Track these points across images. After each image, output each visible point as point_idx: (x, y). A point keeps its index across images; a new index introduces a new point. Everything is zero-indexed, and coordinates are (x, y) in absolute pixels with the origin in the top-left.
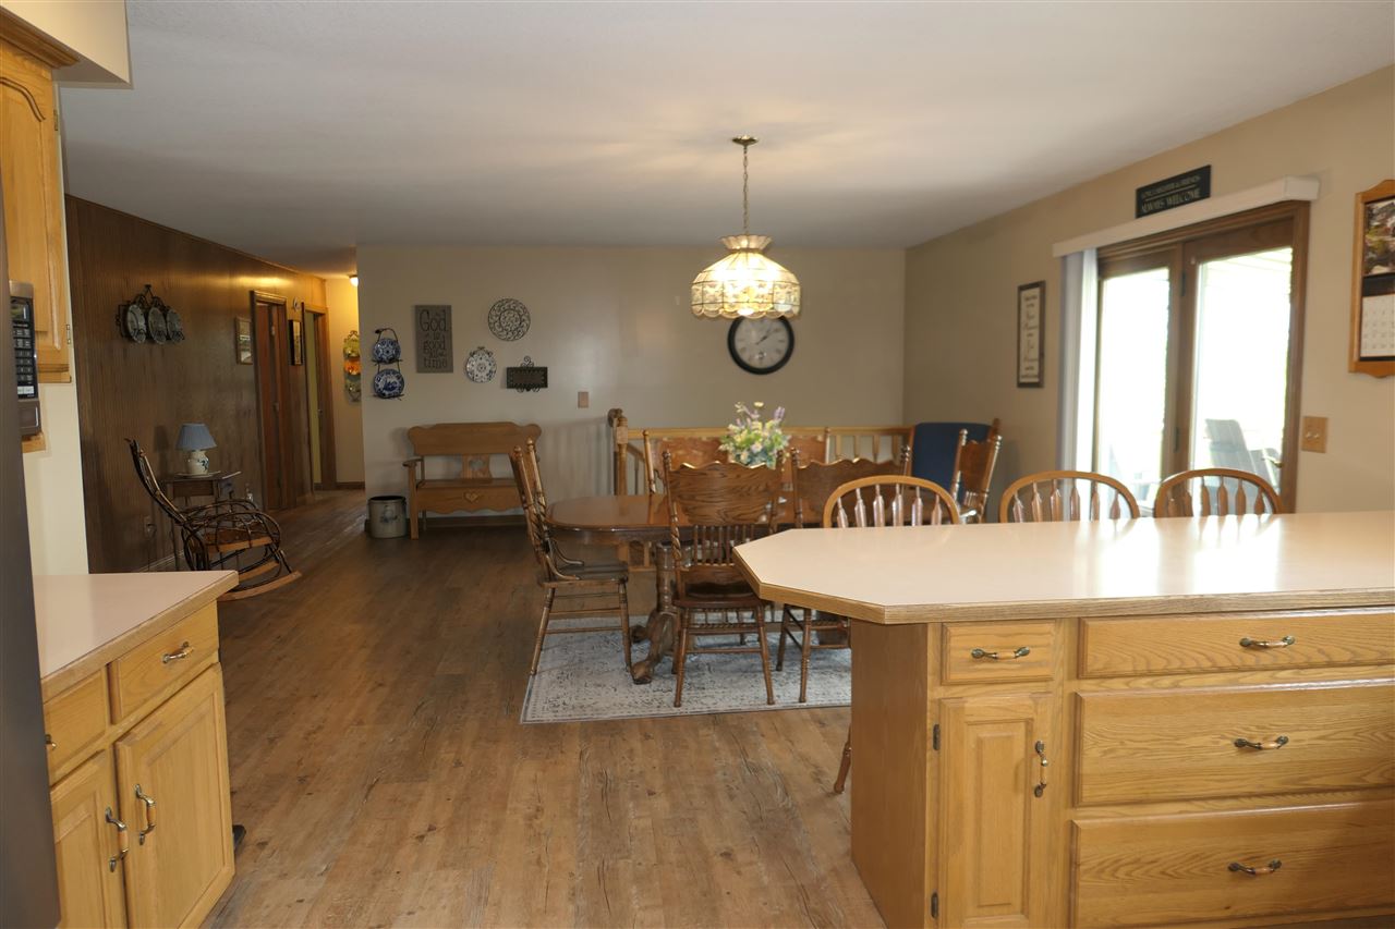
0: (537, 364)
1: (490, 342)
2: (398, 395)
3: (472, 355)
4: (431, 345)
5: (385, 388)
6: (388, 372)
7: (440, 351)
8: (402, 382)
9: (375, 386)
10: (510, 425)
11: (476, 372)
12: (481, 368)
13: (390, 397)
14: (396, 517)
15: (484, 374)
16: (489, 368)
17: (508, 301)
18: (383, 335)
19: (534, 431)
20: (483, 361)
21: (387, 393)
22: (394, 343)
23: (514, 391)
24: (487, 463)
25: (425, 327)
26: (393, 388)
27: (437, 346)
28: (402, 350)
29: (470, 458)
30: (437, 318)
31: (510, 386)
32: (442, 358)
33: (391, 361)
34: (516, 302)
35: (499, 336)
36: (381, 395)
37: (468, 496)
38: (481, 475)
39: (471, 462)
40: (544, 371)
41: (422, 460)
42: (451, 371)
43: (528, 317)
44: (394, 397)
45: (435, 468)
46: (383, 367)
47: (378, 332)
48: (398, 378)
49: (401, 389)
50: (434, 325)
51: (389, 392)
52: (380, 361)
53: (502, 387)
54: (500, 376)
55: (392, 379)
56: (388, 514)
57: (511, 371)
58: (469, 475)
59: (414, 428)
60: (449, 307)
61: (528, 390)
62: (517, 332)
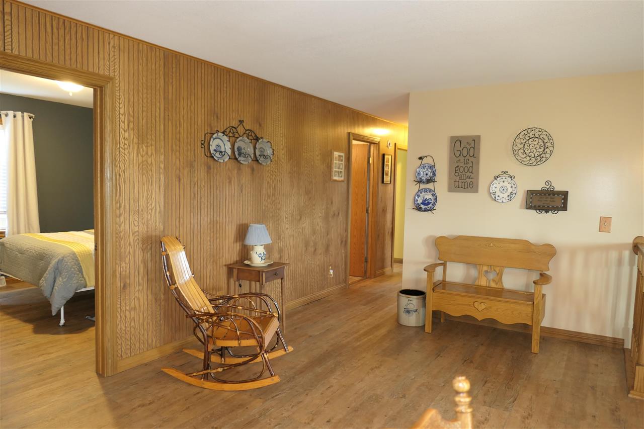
0: (558, 188)
1: (514, 167)
2: (431, 210)
3: (496, 178)
4: (461, 170)
5: (422, 203)
6: (426, 191)
7: (467, 174)
8: (436, 199)
9: (415, 200)
10: (526, 243)
11: (498, 193)
12: (503, 189)
13: (425, 210)
14: (416, 311)
15: (505, 195)
16: (510, 190)
17: (532, 129)
18: (425, 161)
19: (549, 251)
20: (506, 184)
21: (423, 207)
22: (432, 167)
23: (533, 212)
24: (500, 275)
25: (458, 154)
26: (429, 203)
27: (466, 170)
28: (438, 173)
29: (485, 268)
30: (467, 146)
31: (529, 207)
32: (468, 180)
33: (428, 181)
34: (541, 130)
35: (522, 162)
36: (419, 209)
37: (476, 304)
38: (493, 285)
39: (487, 272)
40: (565, 195)
41: (444, 265)
42: (476, 191)
43: (552, 144)
44: (428, 210)
45: (457, 273)
46: (423, 186)
47: (421, 158)
48: (433, 195)
49: (434, 204)
50: (465, 153)
51: (425, 207)
52: (420, 182)
53: (521, 208)
54: (520, 197)
55: (428, 196)
56: (411, 307)
57: (531, 194)
58: (483, 282)
59: (442, 237)
60: (479, 137)
61: (547, 212)
62: (540, 158)
